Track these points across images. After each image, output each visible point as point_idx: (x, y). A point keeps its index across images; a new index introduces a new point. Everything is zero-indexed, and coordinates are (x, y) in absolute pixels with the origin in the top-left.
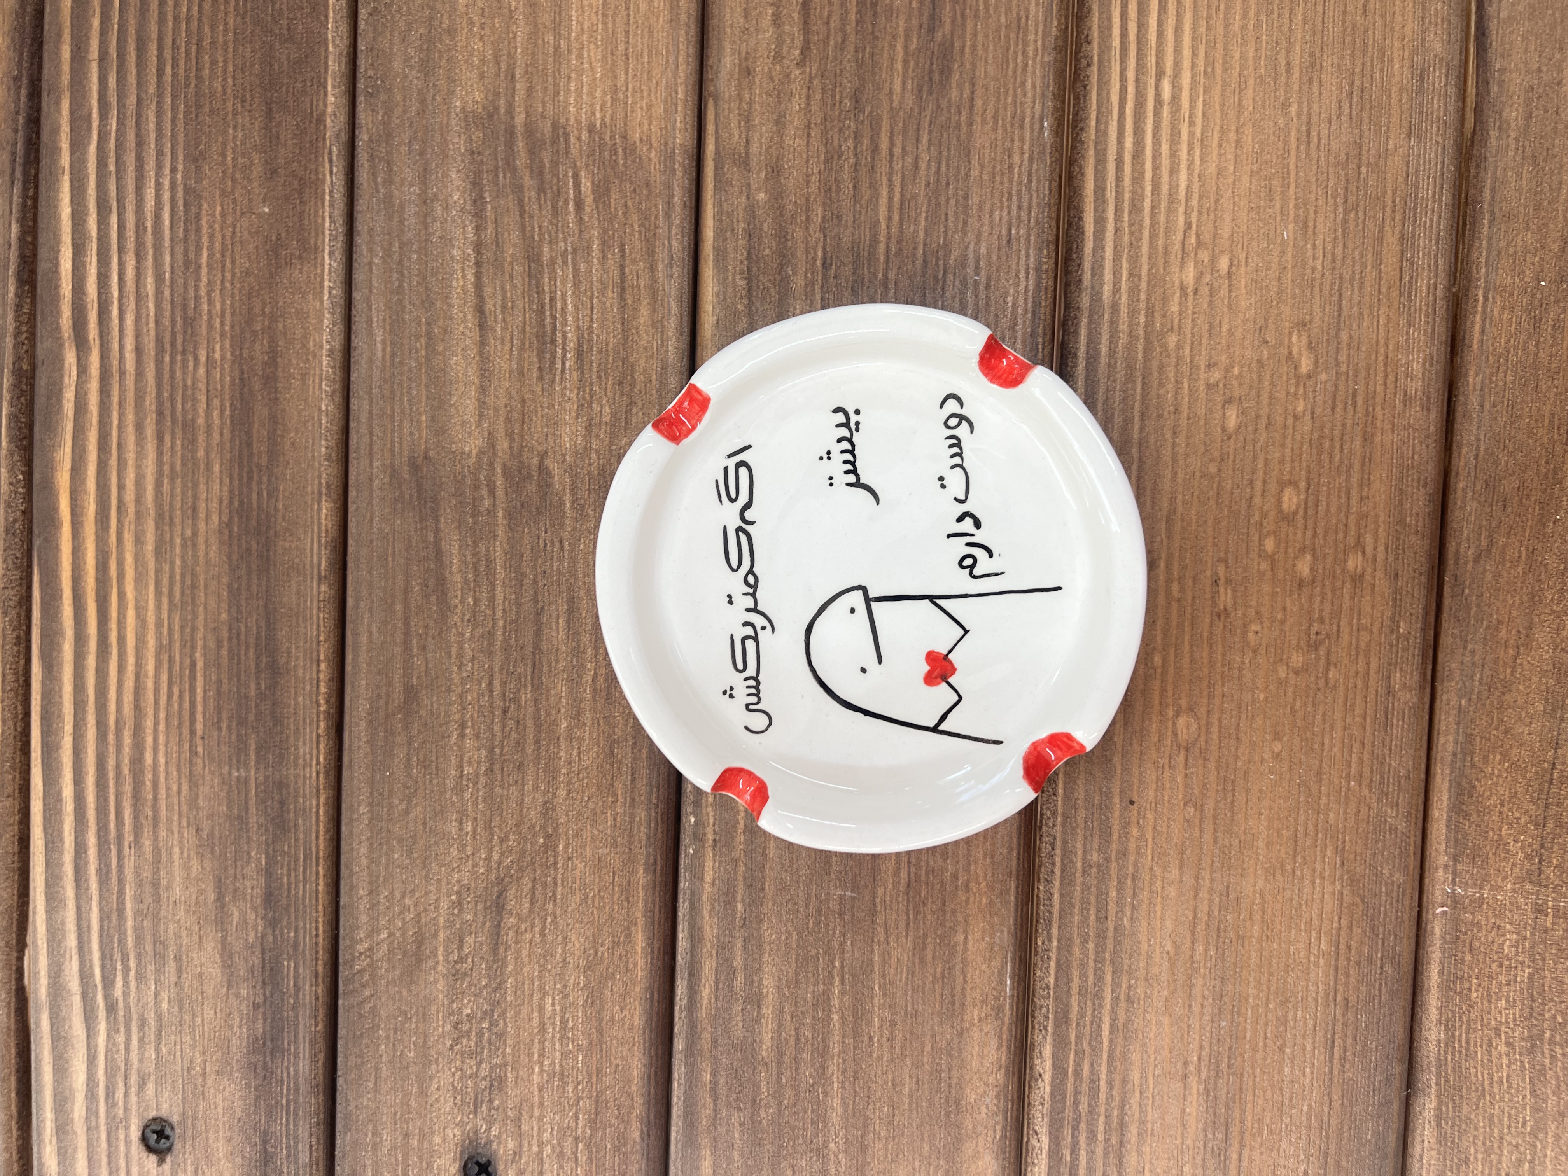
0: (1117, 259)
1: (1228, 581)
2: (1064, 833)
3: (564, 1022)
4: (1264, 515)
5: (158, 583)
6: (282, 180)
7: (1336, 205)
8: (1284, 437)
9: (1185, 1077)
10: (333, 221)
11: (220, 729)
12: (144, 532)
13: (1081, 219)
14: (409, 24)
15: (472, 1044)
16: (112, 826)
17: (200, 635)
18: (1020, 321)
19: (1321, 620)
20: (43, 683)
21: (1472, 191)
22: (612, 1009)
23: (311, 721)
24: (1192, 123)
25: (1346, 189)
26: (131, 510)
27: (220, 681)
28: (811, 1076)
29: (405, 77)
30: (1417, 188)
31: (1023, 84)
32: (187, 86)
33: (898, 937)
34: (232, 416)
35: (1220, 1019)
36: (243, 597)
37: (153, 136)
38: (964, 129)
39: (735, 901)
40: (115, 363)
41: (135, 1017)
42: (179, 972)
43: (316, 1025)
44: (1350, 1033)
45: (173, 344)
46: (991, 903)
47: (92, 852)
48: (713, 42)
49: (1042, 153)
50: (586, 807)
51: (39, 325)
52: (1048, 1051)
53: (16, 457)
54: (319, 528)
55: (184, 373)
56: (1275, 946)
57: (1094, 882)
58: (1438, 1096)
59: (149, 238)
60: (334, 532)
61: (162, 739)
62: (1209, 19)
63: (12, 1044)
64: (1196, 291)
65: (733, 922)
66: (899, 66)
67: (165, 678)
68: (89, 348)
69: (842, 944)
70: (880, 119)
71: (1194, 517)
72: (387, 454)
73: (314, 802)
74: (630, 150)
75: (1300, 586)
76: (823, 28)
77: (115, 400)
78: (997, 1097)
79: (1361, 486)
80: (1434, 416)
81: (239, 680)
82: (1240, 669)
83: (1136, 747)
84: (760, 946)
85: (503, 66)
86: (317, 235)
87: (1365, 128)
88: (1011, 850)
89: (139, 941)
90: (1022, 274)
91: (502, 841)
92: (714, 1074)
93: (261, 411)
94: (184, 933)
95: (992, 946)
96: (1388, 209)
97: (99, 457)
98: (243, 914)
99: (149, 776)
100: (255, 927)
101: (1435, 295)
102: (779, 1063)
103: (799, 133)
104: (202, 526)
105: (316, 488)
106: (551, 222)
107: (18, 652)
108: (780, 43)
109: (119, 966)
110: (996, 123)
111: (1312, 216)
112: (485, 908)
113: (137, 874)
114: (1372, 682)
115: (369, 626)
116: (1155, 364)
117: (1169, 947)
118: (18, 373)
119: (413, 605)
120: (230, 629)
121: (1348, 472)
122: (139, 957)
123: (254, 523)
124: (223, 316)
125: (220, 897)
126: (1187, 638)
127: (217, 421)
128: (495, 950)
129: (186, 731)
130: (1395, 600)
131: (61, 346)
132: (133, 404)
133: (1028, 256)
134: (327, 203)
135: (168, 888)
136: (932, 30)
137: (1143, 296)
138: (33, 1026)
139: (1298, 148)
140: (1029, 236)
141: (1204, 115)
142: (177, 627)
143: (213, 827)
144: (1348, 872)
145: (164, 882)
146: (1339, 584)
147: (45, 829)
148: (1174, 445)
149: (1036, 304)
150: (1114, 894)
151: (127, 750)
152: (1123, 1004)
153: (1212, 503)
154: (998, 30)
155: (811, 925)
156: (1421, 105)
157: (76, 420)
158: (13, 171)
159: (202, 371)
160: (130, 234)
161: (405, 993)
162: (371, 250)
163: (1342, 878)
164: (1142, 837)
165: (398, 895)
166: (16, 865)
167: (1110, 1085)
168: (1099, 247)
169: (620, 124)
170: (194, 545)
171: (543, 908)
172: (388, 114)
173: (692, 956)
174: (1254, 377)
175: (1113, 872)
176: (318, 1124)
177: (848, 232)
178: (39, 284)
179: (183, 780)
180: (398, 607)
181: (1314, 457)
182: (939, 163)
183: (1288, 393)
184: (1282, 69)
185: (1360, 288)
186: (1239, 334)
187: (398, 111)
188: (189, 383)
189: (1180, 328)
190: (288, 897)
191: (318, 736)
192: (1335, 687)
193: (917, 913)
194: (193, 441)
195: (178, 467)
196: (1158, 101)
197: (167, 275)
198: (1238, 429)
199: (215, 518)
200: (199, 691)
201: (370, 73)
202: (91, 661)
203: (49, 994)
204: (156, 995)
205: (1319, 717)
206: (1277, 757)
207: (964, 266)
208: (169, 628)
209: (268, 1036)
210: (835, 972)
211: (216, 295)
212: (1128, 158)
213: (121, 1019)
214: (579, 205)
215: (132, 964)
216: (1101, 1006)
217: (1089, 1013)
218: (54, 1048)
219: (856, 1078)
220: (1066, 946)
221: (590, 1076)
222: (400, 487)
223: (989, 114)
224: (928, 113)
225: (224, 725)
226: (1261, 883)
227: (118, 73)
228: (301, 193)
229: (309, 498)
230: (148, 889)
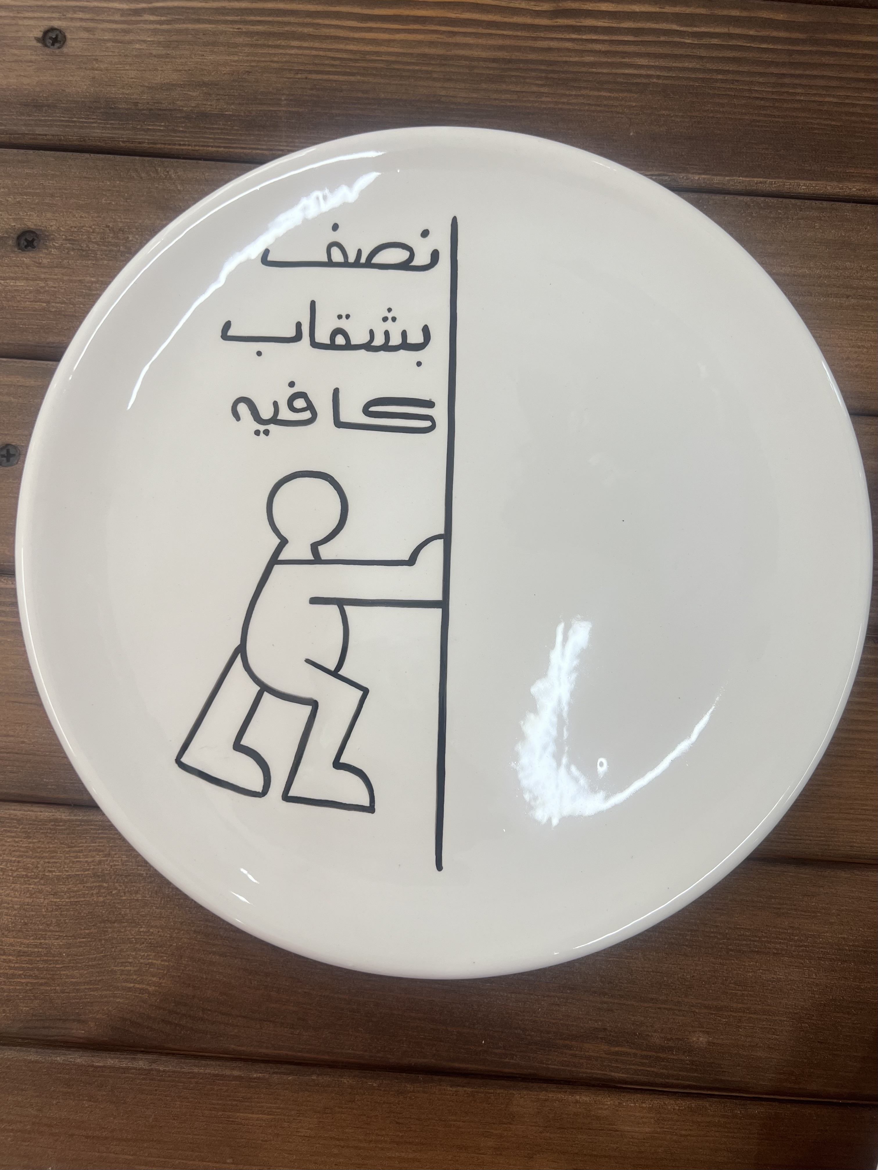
16: (252, 18)
17: (371, 79)
43: (123, 142)
58: (69, 820)
59: (618, 60)
61: (307, 52)
67: (345, 56)
94: (183, 60)
99: (283, 43)
104: (439, 84)
109: (163, 18)
124: (568, 104)
125: (205, 84)
127: (504, 97)
129: (310, 68)
132: (517, 44)
142: (376, 65)
159: (535, 89)
176: (60, 140)
197: (594, 70)
199: (443, 93)
208: (376, 60)
211: (581, 100)
227: (721, 45)
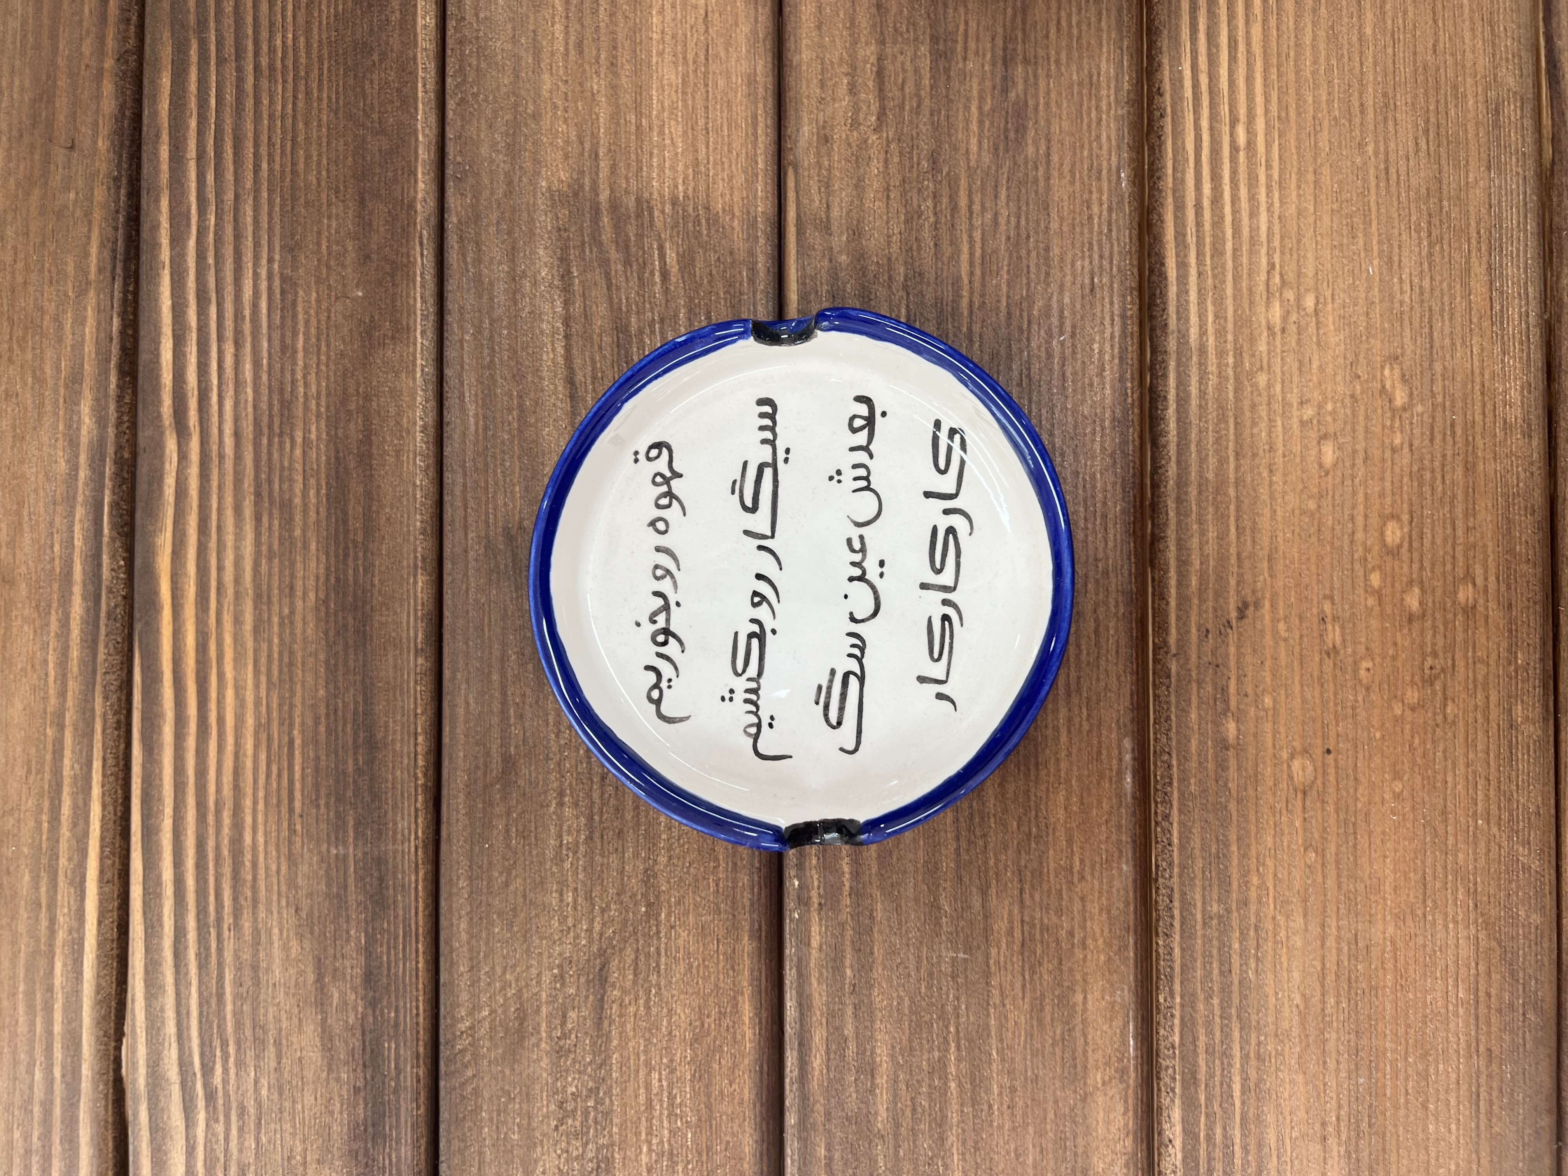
0: (1201, 303)
1: (1335, 618)
2: (1182, 884)
3: (671, 1098)
4: (1367, 550)
5: (256, 662)
6: (374, 265)
7: (1420, 239)
8: (1383, 471)
9: (1325, 1139)
10: (424, 301)
11: (318, 806)
12: (242, 612)
13: (1163, 264)
14: (495, 111)
15: (578, 1124)
18: (1107, 367)
19: (1435, 654)
20: (144, 767)
21: (1556, 219)
22: (721, 1083)
23: (409, 795)
24: (1269, 167)
25: (1430, 223)
26: (230, 592)
27: (317, 758)
28: (930, 1147)
29: (492, 161)
30: (1500, 219)
31: (1098, 137)
32: (282, 180)
33: (1014, 999)
34: (327, 495)
35: (1358, 1076)
36: (340, 673)
37: (250, 228)
38: (1042, 183)
39: (844, 967)
40: (215, 448)
41: (234, 1105)
42: (279, 1057)
44: (1495, 1085)
45: (270, 427)
46: (1109, 959)
47: (192, 936)
48: (791, 113)
49: (1121, 202)
50: (688, 873)
51: (140, 414)
52: (1176, 1114)
53: (118, 544)
54: (415, 601)
55: (281, 455)
56: (1411, 996)
57: (1216, 934)
60: (430, 606)
62: (1279, 66)
63: (110, 1138)
64: (1283, 330)
65: (842, 988)
66: (974, 126)
68: (190, 435)
69: (956, 1008)
70: (957, 178)
71: (1296, 555)
72: (482, 526)
73: (413, 878)
74: (713, 220)
75: (1410, 620)
76: (898, 94)
77: (215, 483)
78: (1127, 1165)
79: (1466, 516)
80: (1537, 442)
81: (336, 753)
82: (1354, 708)
83: (1251, 792)
84: (872, 1013)
85: (587, 146)
86: (409, 315)
87: (1444, 162)
88: (1127, 904)
89: (239, 1025)
90: (1107, 322)
91: (603, 911)
92: (829, 1149)
93: (356, 488)
95: (1112, 1004)
96: (1473, 241)
97: (199, 540)
98: (343, 995)
100: (355, 1008)
101: (1527, 323)
102: (896, 1135)
103: (879, 195)
105: (411, 562)
106: (638, 294)
107: (119, 736)
108: (857, 110)
110: (1073, 176)
111: (1396, 250)
112: (588, 982)
113: (237, 957)
114: (1493, 716)
115: (466, 697)
116: (1246, 403)
117: (1298, 1000)
118: (119, 461)
119: (510, 673)
120: (328, 706)
121: (1452, 503)
122: (238, 1043)
123: (351, 599)
126: (1297, 678)
128: (599, 1023)
130: (1510, 631)
131: (162, 434)
133: (1112, 303)
134: (418, 284)
135: (268, 970)
136: (1005, 91)
137: (1230, 337)
138: (130, 1118)
139: (1377, 186)
140: (1112, 283)
141: (1280, 158)
143: (312, 906)
144: (1482, 915)
145: (263, 965)
146: (1450, 616)
147: (144, 913)
148: (1271, 483)
149: (1123, 351)
150: (1236, 946)
151: (226, 831)
152: (1253, 1062)
153: (1314, 539)
154: (1070, 87)
155: (923, 990)
156: (1498, 138)
157: (177, 504)
158: (114, 267)
160: (229, 323)
161: (508, 1072)
162: (461, 328)
163: (1476, 922)
164: (1262, 886)
165: (499, 970)
166: (115, 952)
167: (1246, 1150)
168: (1183, 291)
169: (702, 195)
170: (292, 623)
171: (646, 980)
172: (476, 197)
173: (802, 1025)
174: (1348, 411)
175: (1235, 923)
177: (930, 289)
178: (141, 376)
179: (283, 859)
180: (495, 677)
181: (1415, 490)
182: (1019, 217)
183: (1384, 427)
184: (1356, 110)
185: (1451, 319)
186: (1330, 370)
187: (486, 194)
188: (286, 464)
189: (1269, 366)
190: (388, 975)
191: (416, 810)
192: (1454, 722)
193: (1033, 972)
194: (291, 520)
195: (276, 547)
196: (1234, 148)
198: (1335, 465)
200: (297, 768)
201: (459, 159)
202: (191, 742)
203: (148, 1084)
204: (256, 1082)
205: (1439, 754)
206: (1397, 796)
207: (1048, 316)
209: (369, 1122)
210: (951, 1038)
212: (1206, 203)
213: (221, 1108)
214: (665, 275)
215: (232, 1049)
216: (1230, 1065)
217: (1218, 1073)
218: (152, 1140)
219: (976, 1149)
220: (1189, 1001)
221: (700, 1154)
222: (495, 557)
223: (1066, 168)
224: (1005, 170)
225: (322, 802)
226: (1391, 930)
228: (393, 276)
229: (405, 572)
230: (247, 972)
